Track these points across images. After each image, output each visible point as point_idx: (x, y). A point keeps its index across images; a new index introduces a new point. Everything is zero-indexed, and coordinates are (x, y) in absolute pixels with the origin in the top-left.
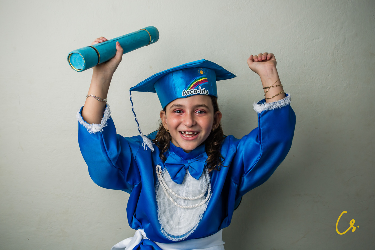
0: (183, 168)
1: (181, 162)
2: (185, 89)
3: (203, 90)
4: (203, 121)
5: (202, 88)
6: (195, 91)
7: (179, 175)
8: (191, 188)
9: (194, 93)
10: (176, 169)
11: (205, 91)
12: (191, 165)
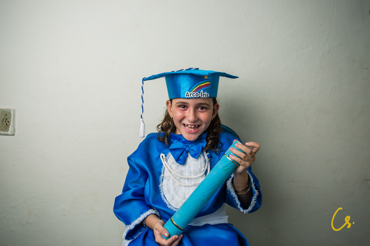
0: (185, 151)
1: (183, 147)
2: (188, 91)
3: (205, 93)
4: (203, 116)
5: (204, 92)
6: (197, 95)
7: (181, 158)
8: (192, 168)
9: (195, 96)
10: (178, 153)
11: (206, 94)
12: (191, 148)
